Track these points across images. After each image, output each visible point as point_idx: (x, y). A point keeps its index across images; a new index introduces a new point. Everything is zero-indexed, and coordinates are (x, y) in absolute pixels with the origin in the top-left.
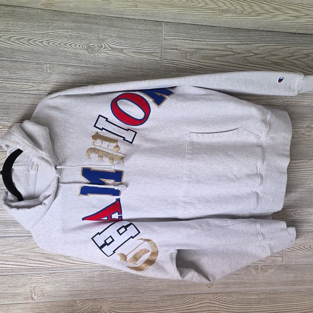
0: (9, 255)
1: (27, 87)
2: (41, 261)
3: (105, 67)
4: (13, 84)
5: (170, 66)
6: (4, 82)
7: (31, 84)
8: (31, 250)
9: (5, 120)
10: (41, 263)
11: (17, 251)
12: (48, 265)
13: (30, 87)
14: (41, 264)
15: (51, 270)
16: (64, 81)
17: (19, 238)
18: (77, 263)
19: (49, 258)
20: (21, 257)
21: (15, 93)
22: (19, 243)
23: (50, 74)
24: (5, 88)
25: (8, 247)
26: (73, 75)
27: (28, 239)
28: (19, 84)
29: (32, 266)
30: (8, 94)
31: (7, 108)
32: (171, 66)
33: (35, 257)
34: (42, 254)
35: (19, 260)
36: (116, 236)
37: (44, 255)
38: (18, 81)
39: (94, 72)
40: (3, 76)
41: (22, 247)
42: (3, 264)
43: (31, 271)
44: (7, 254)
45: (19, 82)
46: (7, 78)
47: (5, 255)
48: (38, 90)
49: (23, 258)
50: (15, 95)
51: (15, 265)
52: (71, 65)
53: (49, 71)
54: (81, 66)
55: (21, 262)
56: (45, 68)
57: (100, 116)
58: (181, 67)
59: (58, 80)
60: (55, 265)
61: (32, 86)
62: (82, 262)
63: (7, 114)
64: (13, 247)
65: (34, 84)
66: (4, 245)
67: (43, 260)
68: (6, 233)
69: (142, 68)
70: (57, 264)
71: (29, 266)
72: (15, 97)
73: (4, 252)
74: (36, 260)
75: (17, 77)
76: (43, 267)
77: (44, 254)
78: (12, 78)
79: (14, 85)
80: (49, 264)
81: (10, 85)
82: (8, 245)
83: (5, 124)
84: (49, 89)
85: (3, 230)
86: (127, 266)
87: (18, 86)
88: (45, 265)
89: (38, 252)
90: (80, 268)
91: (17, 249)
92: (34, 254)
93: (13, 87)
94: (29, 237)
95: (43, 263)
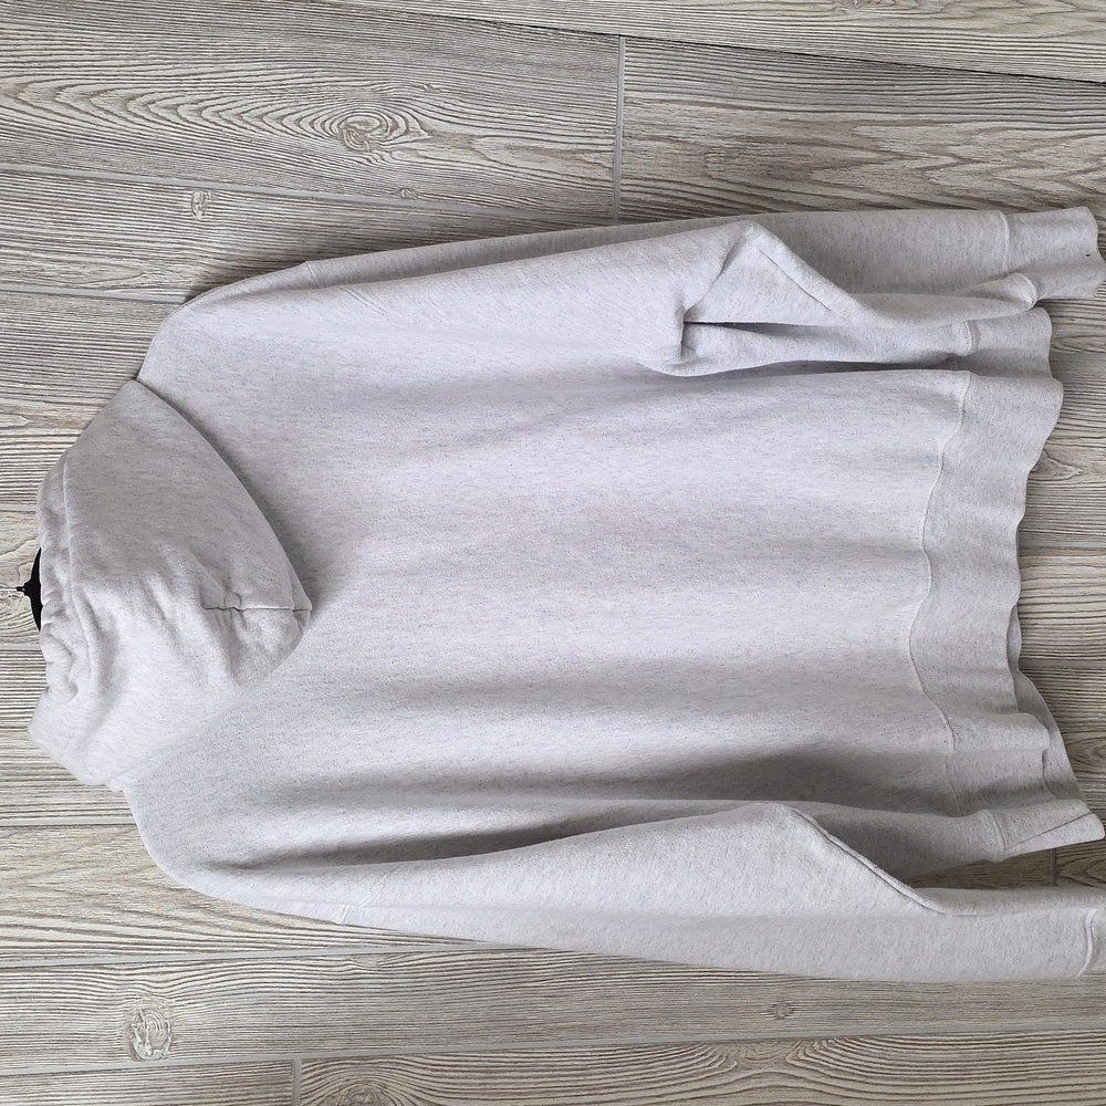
0: (52, 895)
1: (122, 273)
2: (167, 918)
3: (406, 203)
4: (69, 262)
5: (644, 202)
6: (33, 254)
7: (135, 263)
8: (131, 876)
9: (39, 398)
10: (166, 923)
11: (80, 880)
12: (193, 933)
13: (130, 273)
14: (167, 928)
15: (203, 951)
16: (254, 252)
17: (87, 832)
18: (298, 924)
19: (196, 907)
20: (91, 901)
21: (73, 296)
22: (85, 849)
23: (204, 226)
24: (38, 275)
25: (46, 867)
26: (289, 231)
27: (117, 835)
28: (91, 263)
29: (133, 937)
30: (50, 301)
31: (46, 351)
32: (650, 203)
33: (145, 899)
34: (171, 890)
35: (85, 912)
37: (180, 896)
38: (86, 250)
39: (366, 221)
40: (31, 233)
41: (98, 866)
42: (26, 927)
43: (129, 954)
44: (43, 889)
45: (88, 255)
46: (47, 240)
47: (33, 895)
48: (160, 286)
49: (102, 906)
50: (74, 302)
51: (69, 930)
52: (281, 196)
53: (199, 217)
54: (316, 199)
55: (92, 921)
56: (187, 205)
58: (688, 204)
59: (234, 250)
60: (217, 931)
61: (137, 273)
62: (317, 921)
63: (45, 373)
64: (63, 866)
65: (145, 265)
66: (32, 857)
67: (172, 913)
68: (37, 814)
69: (544, 209)
70: (225, 928)
71: (122, 936)
72: (71, 311)
73: (29, 881)
74: (149, 913)
75: (81, 237)
76: (172, 939)
77: (177, 890)
78: (64, 242)
79: (72, 268)
80: (194, 927)
81: (56, 266)
82: (45, 857)
83: (38, 411)
85: (27, 801)
87: (85, 271)
88: (181, 931)
89: (155, 882)
90: (310, 942)
91: (80, 873)
92: (138, 891)
93: (67, 273)
94: (125, 829)
95: (174, 923)
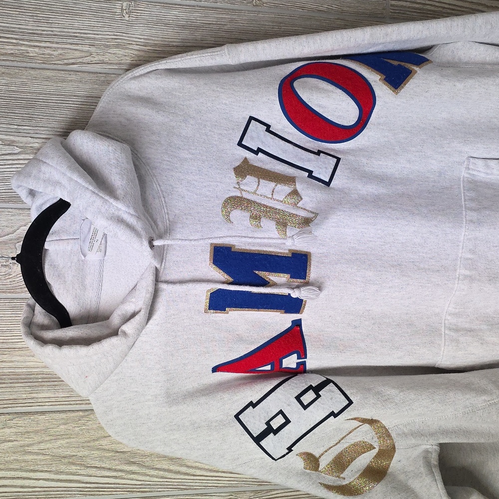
0: (40, 457)
1: (78, 54)
2: (115, 470)
3: (255, 9)
4: (45, 47)
5: (405, 7)
6: (21, 42)
7: (86, 48)
8: (92, 444)
9: (27, 134)
10: (115, 474)
11: (59, 447)
12: (132, 480)
13: (83, 54)
14: (116, 477)
15: (139, 492)
16: (162, 41)
17: (63, 415)
18: (198, 472)
19: (134, 463)
20: (66, 460)
21: (49, 69)
22: (62, 427)
23: (130, 24)
24: (24, 56)
25: (37, 438)
26: (183, 27)
27: (82, 417)
28: (58, 48)
29: (94, 483)
30: (32, 72)
31: (30, 104)
32: (409, 7)
33: (101, 459)
34: (118, 452)
35: (63, 468)
36: (293, 410)
37: (122, 456)
38: (56, 40)
39: (232, 21)
40: (19, 28)
41: (70, 438)
42: (24, 478)
43: (92, 495)
44: (37, 454)
45: (57, 43)
46: (30, 33)
47: (29, 457)
48: (103, 62)
49: (73, 464)
50: (48, 73)
51: (53, 480)
52: (178, 5)
53: (127, 18)
54: (200, 7)
55: (67, 474)
56: (119, 11)
57: (251, 118)
58: (433, 8)
59: (149, 39)
60: (147, 478)
61: (88, 54)
62: (211, 471)
63: (31, 119)
64: (48, 438)
65: (93, 49)
66: (28, 432)
67: (118, 467)
68: (31, 404)
69: (343, 12)
70: (152, 476)
71: (87, 483)
72: (48, 79)
73: (26, 448)
74: (103, 468)
75: (52, 31)
76: (119, 484)
77: (121, 452)
78: (41, 34)
79: (47, 51)
80: (132, 476)
81: (37, 50)
82: (36, 432)
83: (26, 143)
84: (128, 60)
85: (24, 396)
86: (321, 484)
87: (55, 53)
88: (124, 479)
89: (106, 447)
90: (206, 485)
91: (59, 442)
92: (96, 453)
93: (43, 54)
94: (87, 413)
95: (120, 474)
